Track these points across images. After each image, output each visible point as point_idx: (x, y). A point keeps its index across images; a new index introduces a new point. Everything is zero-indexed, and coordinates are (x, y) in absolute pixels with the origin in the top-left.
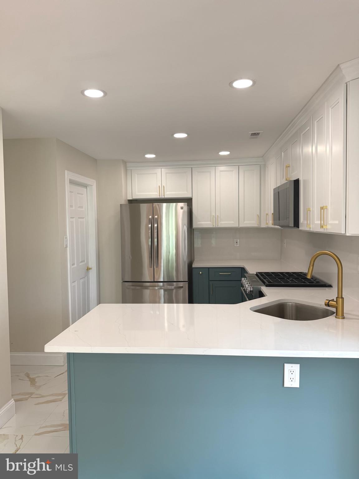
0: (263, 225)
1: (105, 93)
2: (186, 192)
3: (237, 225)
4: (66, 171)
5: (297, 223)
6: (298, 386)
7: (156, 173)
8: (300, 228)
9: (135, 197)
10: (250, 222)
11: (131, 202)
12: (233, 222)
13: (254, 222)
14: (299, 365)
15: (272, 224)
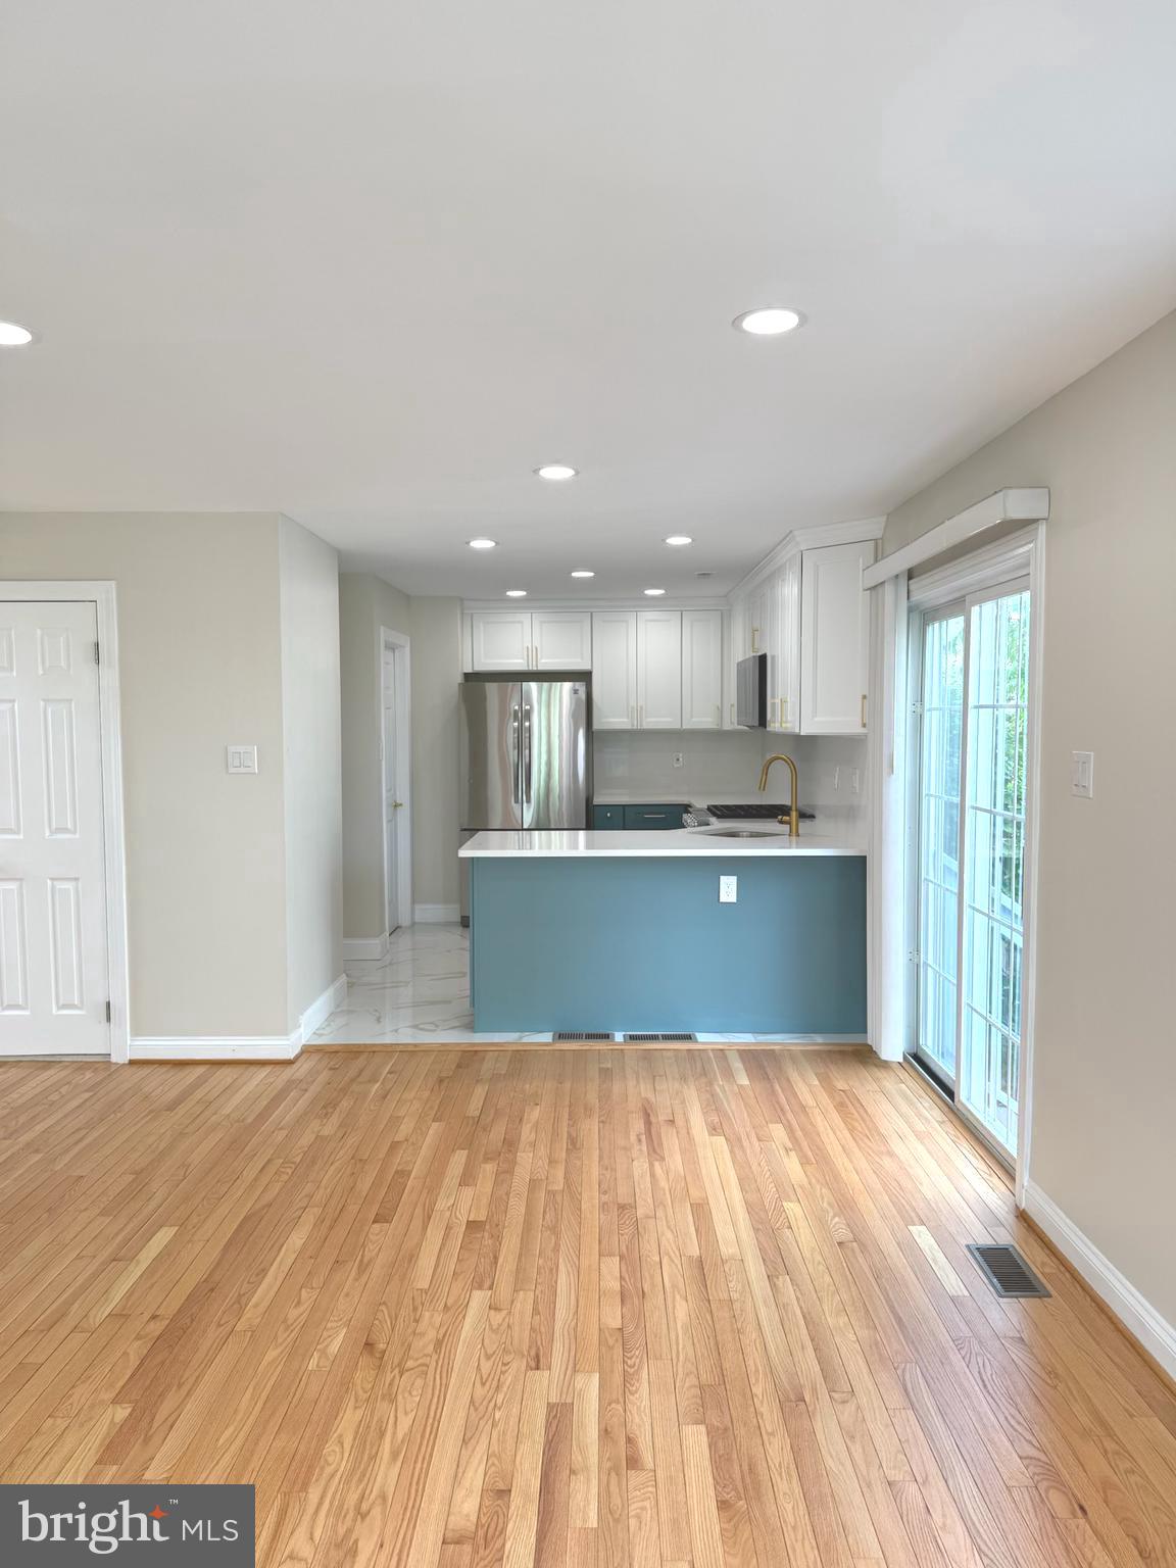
0: (727, 727)
1: (497, 543)
2: (579, 660)
3: (678, 726)
4: (382, 628)
5: (763, 721)
6: (735, 901)
7: (522, 622)
8: (768, 729)
9: (479, 668)
10: (704, 720)
11: (468, 677)
12: (670, 719)
13: (710, 720)
14: (735, 878)
15: (738, 724)
